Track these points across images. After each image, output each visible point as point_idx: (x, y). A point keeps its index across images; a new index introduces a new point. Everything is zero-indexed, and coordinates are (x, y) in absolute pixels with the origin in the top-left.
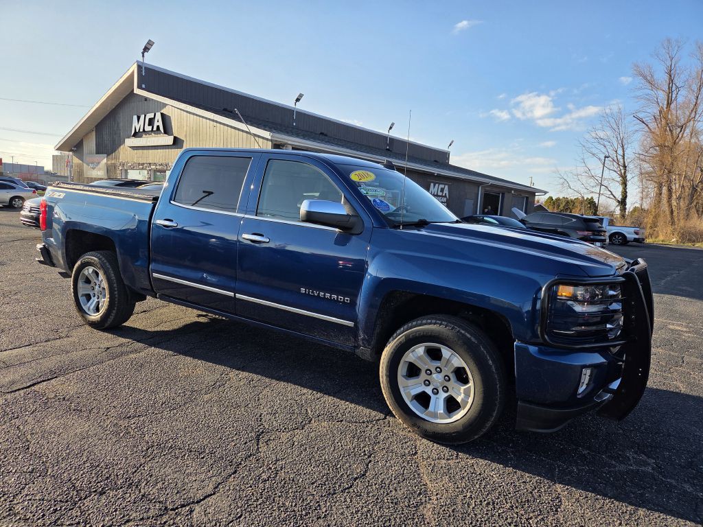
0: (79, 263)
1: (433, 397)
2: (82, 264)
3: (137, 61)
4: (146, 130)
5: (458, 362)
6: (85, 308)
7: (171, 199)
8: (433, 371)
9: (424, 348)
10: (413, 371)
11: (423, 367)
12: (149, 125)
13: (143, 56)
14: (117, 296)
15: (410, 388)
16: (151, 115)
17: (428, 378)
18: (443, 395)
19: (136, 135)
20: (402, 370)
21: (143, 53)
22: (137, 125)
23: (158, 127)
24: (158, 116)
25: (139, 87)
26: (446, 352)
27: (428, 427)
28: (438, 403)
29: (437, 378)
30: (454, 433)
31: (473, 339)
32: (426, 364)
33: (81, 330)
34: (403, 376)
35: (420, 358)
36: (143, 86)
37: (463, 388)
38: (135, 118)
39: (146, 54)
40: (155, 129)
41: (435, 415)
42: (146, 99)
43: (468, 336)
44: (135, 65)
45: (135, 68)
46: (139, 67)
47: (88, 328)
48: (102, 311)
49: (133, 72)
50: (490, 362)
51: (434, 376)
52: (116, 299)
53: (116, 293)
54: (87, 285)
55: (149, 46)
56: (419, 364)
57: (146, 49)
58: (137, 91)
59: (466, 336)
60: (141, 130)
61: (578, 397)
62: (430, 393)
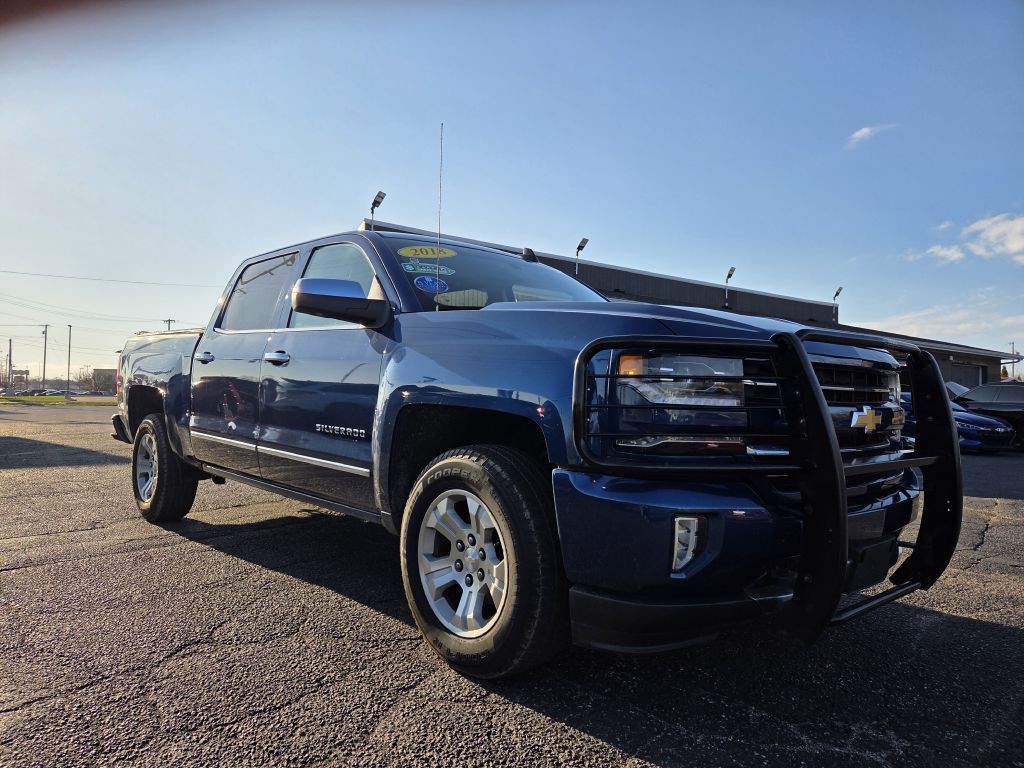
0: (138, 430)
1: (466, 590)
2: (141, 431)
3: (365, 220)
6: (141, 492)
7: (216, 326)
8: (466, 542)
9: (447, 499)
11: (452, 537)
13: (373, 212)
15: (434, 576)
17: (459, 555)
18: (477, 586)
20: (426, 545)
21: (372, 209)
26: (473, 504)
27: (452, 643)
28: (470, 600)
29: (470, 556)
30: (483, 653)
31: (504, 475)
32: (455, 530)
34: (427, 556)
37: (496, 568)
39: (376, 209)
41: (463, 624)
43: (499, 469)
44: (363, 224)
45: (362, 227)
46: (368, 226)
47: (142, 519)
48: (152, 495)
51: (467, 551)
54: (145, 461)
55: (379, 200)
56: (445, 531)
57: (376, 203)
59: (495, 470)
61: (673, 576)
62: (463, 585)
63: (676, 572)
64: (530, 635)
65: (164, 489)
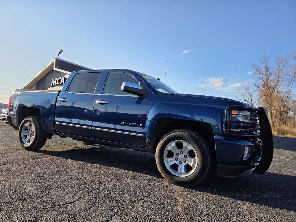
0: (23, 121)
1: (180, 166)
2: (25, 121)
4: (57, 84)
5: (190, 147)
6: (24, 141)
7: (66, 91)
8: (179, 153)
9: (175, 143)
10: (170, 154)
11: (175, 152)
12: (58, 82)
13: (58, 56)
14: (39, 134)
15: (169, 162)
16: (60, 78)
17: (177, 157)
18: (184, 164)
19: (53, 86)
20: (165, 154)
21: (58, 55)
22: (53, 83)
23: (62, 83)
24: (63, 79)
25: (56, 67)
26: (185, 144)
27: (178, 179)
28: (182, 168)
29: (181, 157)
30: (189, 180)
31: (196, 137)
32: (176, 151)
33: (21, 151)
34: (166, 157)
35: (173, 148)
36: (58, 67)
37: (192, 159)
38: (53, 79)
39: (59, 55)
40: (61, 84)
41: (181, 174)
42: (58, 72)
43: (194, 135)
44: (55, 59)
45: (55, 60)
46: (57, 60)
47: (24, 150)
48: (32, 142)
49: (54, 62)
50: (204, 146)
51: (179, 156)
52: (38, 136)
53: (39, 133)
54: (26, 131)
55: (61, 52)
56: (173, 151)
57: (60, 53)
58: (55, 69)
60: (55, 84)
61: (244, 160)
62: (178, 164)
63: (244, 159)
64: (205, 175)
65: (38, 140)
